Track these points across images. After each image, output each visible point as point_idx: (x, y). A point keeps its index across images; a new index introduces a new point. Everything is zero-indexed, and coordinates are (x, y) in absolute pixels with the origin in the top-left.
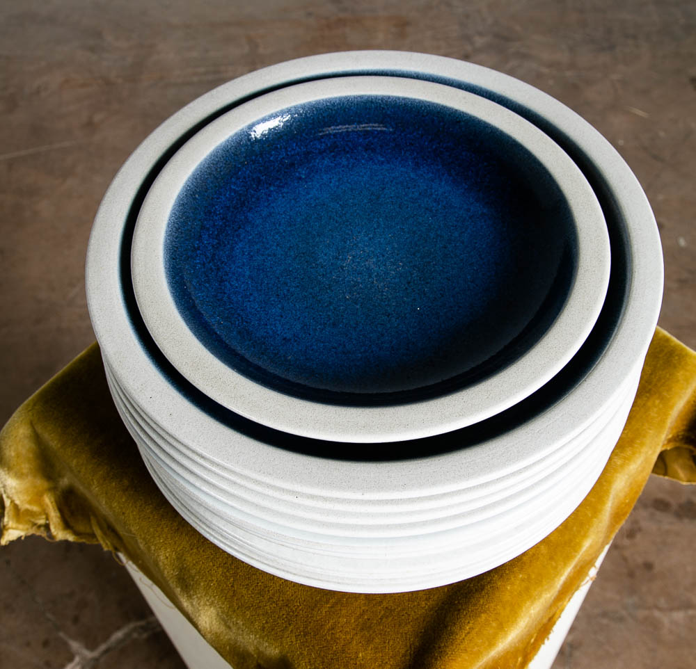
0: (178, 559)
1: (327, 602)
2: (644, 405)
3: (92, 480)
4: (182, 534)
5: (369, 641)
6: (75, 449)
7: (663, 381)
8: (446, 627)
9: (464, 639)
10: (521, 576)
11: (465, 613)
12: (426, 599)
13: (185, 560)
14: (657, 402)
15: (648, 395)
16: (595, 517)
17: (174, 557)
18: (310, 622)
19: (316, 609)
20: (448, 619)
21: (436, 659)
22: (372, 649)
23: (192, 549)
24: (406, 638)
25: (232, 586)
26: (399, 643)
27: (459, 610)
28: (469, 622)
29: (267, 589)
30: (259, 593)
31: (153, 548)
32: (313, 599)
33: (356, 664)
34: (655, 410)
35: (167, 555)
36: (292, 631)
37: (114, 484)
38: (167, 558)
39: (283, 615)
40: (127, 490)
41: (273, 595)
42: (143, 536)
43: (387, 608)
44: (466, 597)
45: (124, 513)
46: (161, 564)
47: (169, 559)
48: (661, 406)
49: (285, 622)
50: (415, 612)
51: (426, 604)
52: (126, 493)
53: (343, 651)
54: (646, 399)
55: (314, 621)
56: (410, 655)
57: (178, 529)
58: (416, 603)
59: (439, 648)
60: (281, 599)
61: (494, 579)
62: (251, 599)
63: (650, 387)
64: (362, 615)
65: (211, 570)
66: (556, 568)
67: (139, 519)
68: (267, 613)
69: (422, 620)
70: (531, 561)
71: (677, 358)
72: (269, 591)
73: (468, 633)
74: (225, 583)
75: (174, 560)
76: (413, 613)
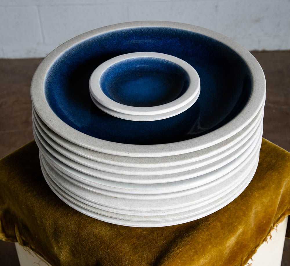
0: (55, 223)
1: (119, 238)
2: (270, 174)
3: (20, 194)
4: (58, 212)
5: (136, 253)
6: (13, 181)
7: (280, 165)
8: (171, 249)
9: (179, 253)
10: (207, 233)
11: (180, 244)
12: (164, 240)
13: (58, 223)
14: (277, 174)
15: (273, 171)
16: (244, 216)
17: (53, 223)
18: (111, 245)
19: (114, 240)
20: (172, 246)
21: (165, 260)
22: (137, 256)
23: (61, 218)
24: (153, 253)
25: (78, 232)
26: (149, 255)
27: (178, 243)
28: (181, 248)
29: (93, 232)
30: (90, 234)
31: (44, 221)
32: (113, 236)
33: (129, 261)
34: (276, 177)
35: (50, 223)
36: (102, 248)
37: (30, 194)
38: (50, 224)
39: (99, 242)
40: (35, 196)
41: (96, 234)
42: (40, 216)
43: (146, 242)
44: (181, 239)
45: (32, 206)
46: (47, 228)
47: (50, 225)
48: (279, 176)
49: (100, 245)
50: (158, 244)
51: (163, 242)
52: (35, 197)
53: (124, 256)
54: (272, 172)
55: (113, 244)
56: (154, 260)
57: (56, 210)
58: (159, 241)
59: (167, 256)
60: (99, 236)
61: (195, 232)
62: (86, 237)
63: (274, 168)
64: (134, 244)
65: (69, 226)
66: (224, 234)
67: (39, 208)
68: (92, 241)
69: (161, 247)
70: (212, 228)
71: (287, 157)
72: (94, 233)
73: (181, 251)
74: (75, 231)
75: (53, 225)
76: (157, 245)
